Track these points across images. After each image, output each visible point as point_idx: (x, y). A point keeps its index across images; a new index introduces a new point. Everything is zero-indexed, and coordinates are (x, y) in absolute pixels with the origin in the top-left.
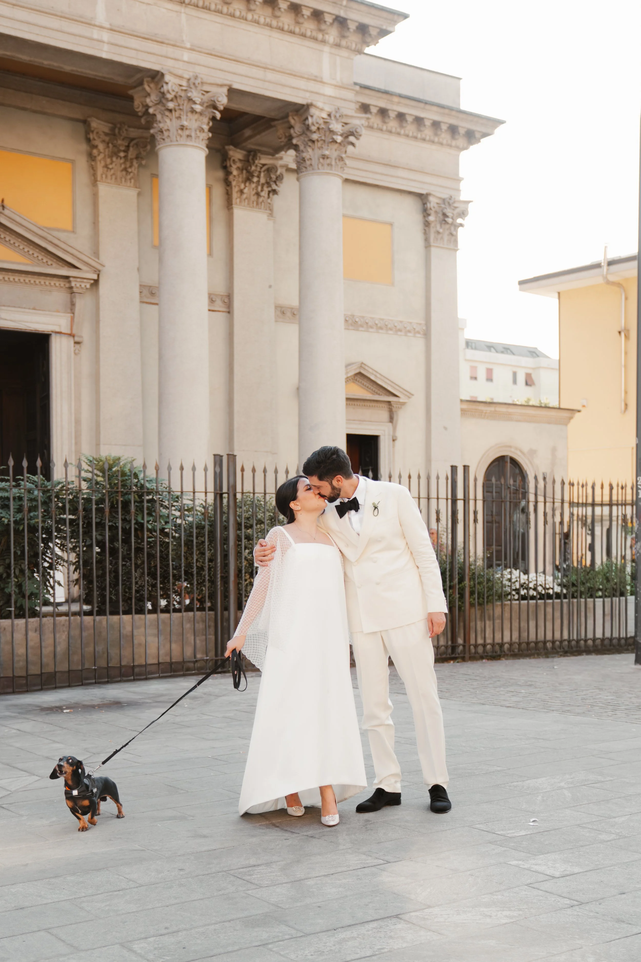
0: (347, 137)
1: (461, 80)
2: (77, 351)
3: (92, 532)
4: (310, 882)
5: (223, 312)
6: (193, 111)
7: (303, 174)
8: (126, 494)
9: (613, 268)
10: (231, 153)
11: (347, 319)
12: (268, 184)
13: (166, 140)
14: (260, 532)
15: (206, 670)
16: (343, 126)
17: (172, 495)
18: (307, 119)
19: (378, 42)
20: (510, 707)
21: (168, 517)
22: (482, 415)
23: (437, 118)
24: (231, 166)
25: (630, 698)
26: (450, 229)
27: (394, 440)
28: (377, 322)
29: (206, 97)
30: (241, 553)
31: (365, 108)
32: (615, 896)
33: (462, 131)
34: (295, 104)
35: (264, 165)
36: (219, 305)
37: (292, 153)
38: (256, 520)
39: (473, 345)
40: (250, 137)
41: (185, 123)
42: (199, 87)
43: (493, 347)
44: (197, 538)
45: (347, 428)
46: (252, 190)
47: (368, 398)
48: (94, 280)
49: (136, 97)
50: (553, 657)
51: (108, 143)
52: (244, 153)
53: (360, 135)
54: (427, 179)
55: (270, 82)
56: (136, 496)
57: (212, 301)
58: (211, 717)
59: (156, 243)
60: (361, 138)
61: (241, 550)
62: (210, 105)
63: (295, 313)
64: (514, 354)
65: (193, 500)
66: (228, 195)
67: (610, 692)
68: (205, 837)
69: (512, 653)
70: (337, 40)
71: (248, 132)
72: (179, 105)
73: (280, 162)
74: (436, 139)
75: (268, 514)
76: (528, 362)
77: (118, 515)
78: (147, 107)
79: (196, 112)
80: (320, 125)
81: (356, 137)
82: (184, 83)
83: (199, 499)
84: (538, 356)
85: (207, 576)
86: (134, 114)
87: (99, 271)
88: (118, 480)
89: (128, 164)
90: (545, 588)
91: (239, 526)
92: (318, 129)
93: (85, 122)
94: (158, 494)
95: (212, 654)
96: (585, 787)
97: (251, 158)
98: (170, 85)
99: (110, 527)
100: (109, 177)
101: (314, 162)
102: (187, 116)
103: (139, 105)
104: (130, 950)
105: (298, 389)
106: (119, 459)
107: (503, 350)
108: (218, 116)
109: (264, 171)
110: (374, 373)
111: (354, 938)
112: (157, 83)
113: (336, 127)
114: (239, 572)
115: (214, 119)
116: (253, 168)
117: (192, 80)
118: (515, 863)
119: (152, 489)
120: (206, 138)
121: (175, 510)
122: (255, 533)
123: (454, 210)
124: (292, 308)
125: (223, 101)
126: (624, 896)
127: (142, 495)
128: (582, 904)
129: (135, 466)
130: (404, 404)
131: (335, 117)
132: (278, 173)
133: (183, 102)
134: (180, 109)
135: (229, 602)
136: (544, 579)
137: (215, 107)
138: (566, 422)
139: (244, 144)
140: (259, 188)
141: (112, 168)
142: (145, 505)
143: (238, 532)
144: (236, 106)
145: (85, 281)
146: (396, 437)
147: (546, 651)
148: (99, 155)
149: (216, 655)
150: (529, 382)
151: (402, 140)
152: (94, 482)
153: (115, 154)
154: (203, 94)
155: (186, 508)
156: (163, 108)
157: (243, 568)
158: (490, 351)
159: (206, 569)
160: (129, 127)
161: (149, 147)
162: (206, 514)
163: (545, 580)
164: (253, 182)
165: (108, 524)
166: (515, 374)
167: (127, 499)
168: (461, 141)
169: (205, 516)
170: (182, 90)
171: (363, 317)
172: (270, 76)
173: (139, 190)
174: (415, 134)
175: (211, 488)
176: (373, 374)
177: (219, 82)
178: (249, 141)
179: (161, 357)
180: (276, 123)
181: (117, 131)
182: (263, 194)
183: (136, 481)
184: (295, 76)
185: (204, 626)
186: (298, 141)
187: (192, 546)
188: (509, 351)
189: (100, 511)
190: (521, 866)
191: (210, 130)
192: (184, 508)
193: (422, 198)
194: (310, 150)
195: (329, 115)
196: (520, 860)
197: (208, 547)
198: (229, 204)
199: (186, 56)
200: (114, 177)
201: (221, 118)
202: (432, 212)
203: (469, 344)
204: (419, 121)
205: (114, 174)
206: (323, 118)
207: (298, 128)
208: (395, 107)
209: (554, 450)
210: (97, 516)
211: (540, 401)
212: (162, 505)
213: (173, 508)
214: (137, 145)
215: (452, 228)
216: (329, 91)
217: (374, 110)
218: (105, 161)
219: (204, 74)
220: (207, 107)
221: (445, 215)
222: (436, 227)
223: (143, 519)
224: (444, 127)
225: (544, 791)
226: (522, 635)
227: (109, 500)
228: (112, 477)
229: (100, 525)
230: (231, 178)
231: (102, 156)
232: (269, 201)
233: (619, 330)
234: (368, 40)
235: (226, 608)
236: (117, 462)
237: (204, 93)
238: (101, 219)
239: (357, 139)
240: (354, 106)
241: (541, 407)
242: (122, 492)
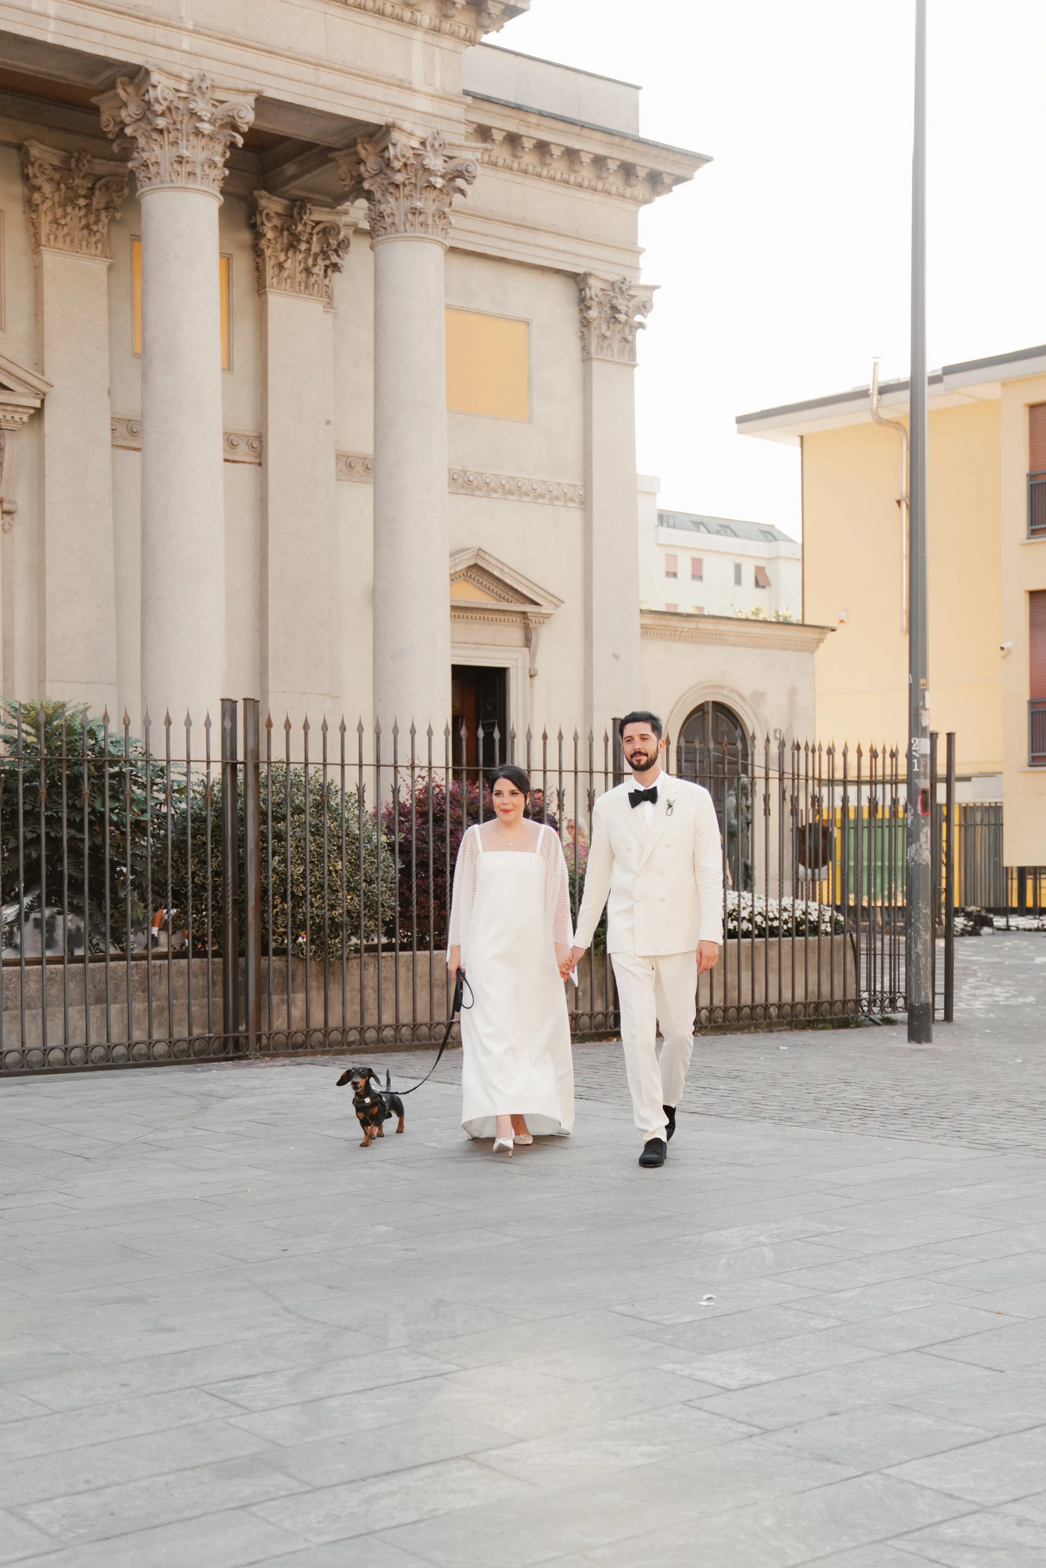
0: (452, 179)
1: (640, 91)
2: (7, 527)
3: (18, 828)
4: (333, 1403)
5: (250, 463)
6: (198, 133)
7: (380, 238)
8: (76, 764)
9: (887, 397)
10: (263, 202)
11: (455, 477)
12: (325, 254)
13: (154, 179)
14: (299, 826)
15: (209, 1054)
16: (445, 161)
17: (154, 766)
18: (386, 148)
19: (502, 27)
20: (697, 1113)
21: (145, 802)
22: (676, 636)
23: (601, 151)
24: (263, 224)
25: (893, 1097)
26: (622, 331)
27: (531, 676)
28: (504, 482)
29: (221, 110)
30: (267, 861)
31: (484, 133)
32: (822, 1418)
33: (642, 173)
34: (367, 124)
35: (318, 223)
36: (243, 452)
37: (362, 203)
38: (291, 806)
39: (671, 521)
40: (295, 177)
41: (185, 153)
42: (209, 94)
43: (702, 524)
44: (194, 837)
45: (452, 656)
46: (298, 264)
47: (489, 607)
48: (35, 408)
49: (103, 107)
50: (779, 1031)
51: (59, 184)
52: (286, 202)
53: (474, 177)
54: (586, 250)
55: (324, 87)
56: (92, 768)
57: (230, 442)
58: (208, 1133)
59: (139, 349)
60: (476, 182)
61: (267, 856)
62: (227, 123)
63: (370, 466)
64: (736, 536)
65: (187, 774)
66: (259, 271)
67: (863, 1088)
68: (171, 1330)
69: (713, 1024)
70: (436, 22)
71: (290, 169)
72: (175, 123)
73: (345, 219)
74: (600, 186)
75: (311, 797)
76: (759, 549)
77: (62, 799)
78: (123, 125)
79: (203, 135)
80: (408, 158)
81: (466, 180)
82: (184, 87)
83: (197, 773)
84: (776, 540)
85: (209, 900)
86: (101, 136)
87: (44, 394)
88: (62, 741)
89: (92, 218)
90: (766, 918)
91: (262, 816)
92: (405, 165)
93: (20, 147)
94: (128, 763)
95: (219, 1028)
96: (799, 1243)
97: (295, 211)
98: (159, 88)
99: (49, 819)
100: (61, 239)
101: (399, 219)
102: (188, 140)
103: (108, 120)
104: (23, 1519)
105: (374, 590)
106: (64, 705)
107: (719, 528)
108: (240, 141)
109: (317, 234)
110: (500, 565)
111: (392, 1494)
112: (138, 86)
113: (435, 162)
114: (263, 893)
115: (233, 145)
116: (300, 227)
117: (197, 82)
118: (669, 1366)
119: (118, 756)
120: (220, 178)
121: (157, 791)
122: (290, 829)
123: (629, 300)
124: (365, 459)
125: (248, 117)
126: (835, 1418)
127: (103, 766)
128: (766, 1431)
129: (90, 719)
130: (548, 616)
131: (433, 146)
132: (341, 236)
133: (180, 118)
134: (178, 129)
135: (247, 942)
136: (764, 904)
137: (235, 128)
138: (812, 647)
139: (285, 189)
140: (310, 261)
141: (66, 224)
142: (107, 781)
143: (263, 827)
144: (272, 126)
145: (21, 410)
146: (536, 670)
147: (768, 1021)
148: (43, 202)
149: (226, 1030)
150: (761, 581)
151: (545, 185)
152: (21, 744)
153: (70, 201)
154: (213, 105)
155: (176, 788)
156: (149, 128)
157: (271, 886)
158: (699, 530)
159: (210, 888)
160: (94, 157)
161: (126, 191)
162: (209, 798)
163: (766, 906)
164: (300, 251)
165: (44, 813)
166: (738, 568)
167: (76, 772)
168: (640, 189)
169: (206, 801)
170: (179, 98)
171: (482, 474)
172: (326, 78)
173: (111, 261)
174: (566, 176)
175: (216, 754)
176: (497, 567)
177: (241, 86)
178: (293, 184)
179: (145, 537)
180: (336, 154)
181: (73, 163)
182: (315, 270)
183: (93, 742)
184: (366, 78)
185: (206, 982)
186: (372, 185)
187: (186, 848)
188: (728, 530)
189: (31, 792)
190: (679, 1373)
191: (226, 165)
192: (172, 787)
193: (578, 280)
194: (391, 200)
195: (423, 143)
196: (677, 1363)
197: (212, 852)
198: (260, 287)
199: (186, 43)
200: (68, 239)
201: (243, 145)
202: (593, 303)
203: (663, 519)
204: (571, 154)
205: (69, 234)
206: (413, 148)
207: (372, 163)
208: (533, 132)
209: (792, 693)
210: (26, 801)
211: (777, 612)
212: (136, 783)
213: (155, 788)
214: (107, 186)
215: (627, 330)
216: (422, 104)
217: (498, 136)
218: (55, 213)
219: (216, 72)
220: (221, 126)
221: (614, 308)
222: (599, 327)
223: (103, 805)
224: (613, 166)
225: (733, 1249)
226: (729, 995)
227: (47, 773)
228: (52, 737)
229: (32, 816)
230: (263, 243)
231: (48, 204)
232: (326, 282)
233: (899, 498)
234: (487, 22)
235: (242, 953)
236: (60, 711)
237: (216, 103)
238: (46, 308)
239: (469, 183)
240: (462, 129)
241: (778, 623)
242: (68, 761)
